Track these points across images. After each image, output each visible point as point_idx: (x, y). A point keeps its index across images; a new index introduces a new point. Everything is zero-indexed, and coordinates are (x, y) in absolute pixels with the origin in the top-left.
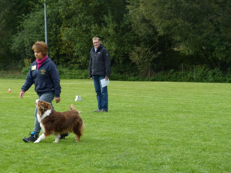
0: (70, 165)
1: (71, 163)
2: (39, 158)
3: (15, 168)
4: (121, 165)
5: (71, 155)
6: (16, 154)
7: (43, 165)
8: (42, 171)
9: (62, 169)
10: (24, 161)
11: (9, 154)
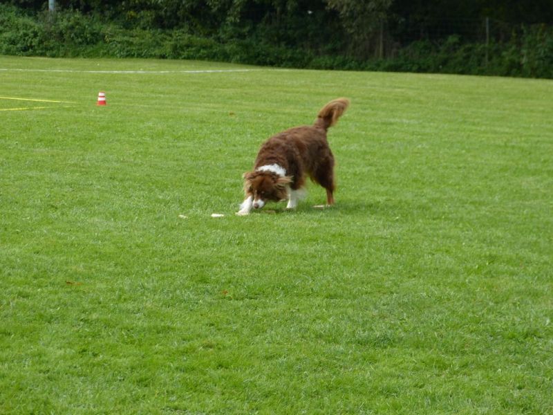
0: (236, 332)
1: (238, 326)
2: (130, 306)
3: (64, 338)
4: (403, 334)
5: (230, 299)
6: (51, 293)
7: (150, 330)
8: (153, 347)
9: (214, 343)
10: (83, 316)
11: (29, 290)
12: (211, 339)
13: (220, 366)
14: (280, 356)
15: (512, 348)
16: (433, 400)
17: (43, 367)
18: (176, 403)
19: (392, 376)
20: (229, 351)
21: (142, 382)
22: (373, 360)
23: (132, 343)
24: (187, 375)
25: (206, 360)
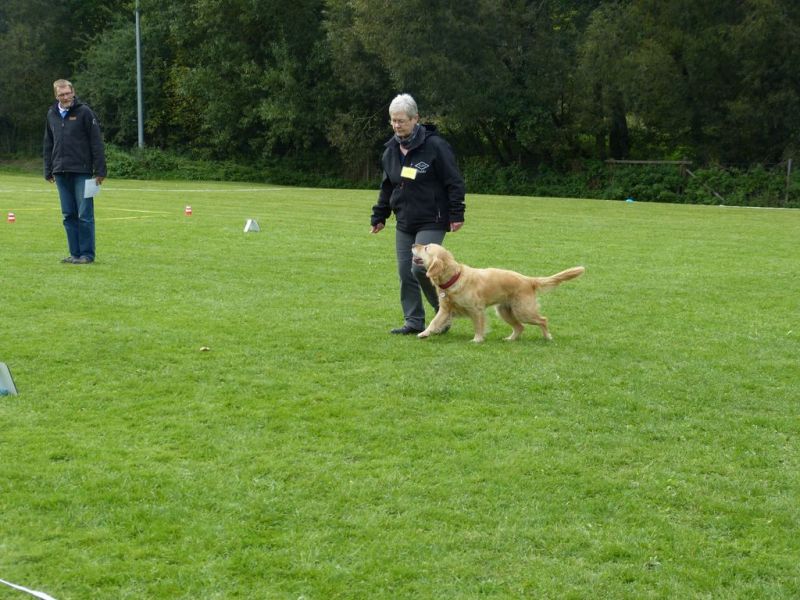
0: (336, 388)
2: (253, 368)
4: (458, 389)
5: (324, 362)
7: (273, 387)
8: (279, 401)
9: (323, 397)
10: (221, 377)
11: (177, 357)
12: (320, 394)
13: (332, 415)
14: (374, 407)
15: (539, 398)
16: (496, 441)
17: (202, 418)
18: (308, 446)
19: (460, 421)
20: (335, 404)
21: (278, 429)
22: (442, 410)
23: (263, 397)
24: (309, 423)
25: (320, 411)
